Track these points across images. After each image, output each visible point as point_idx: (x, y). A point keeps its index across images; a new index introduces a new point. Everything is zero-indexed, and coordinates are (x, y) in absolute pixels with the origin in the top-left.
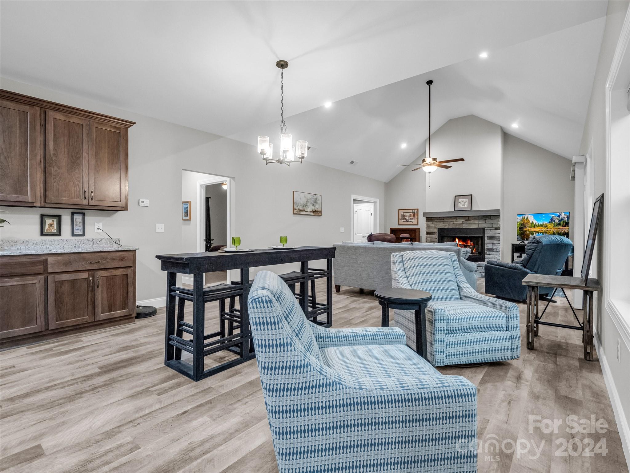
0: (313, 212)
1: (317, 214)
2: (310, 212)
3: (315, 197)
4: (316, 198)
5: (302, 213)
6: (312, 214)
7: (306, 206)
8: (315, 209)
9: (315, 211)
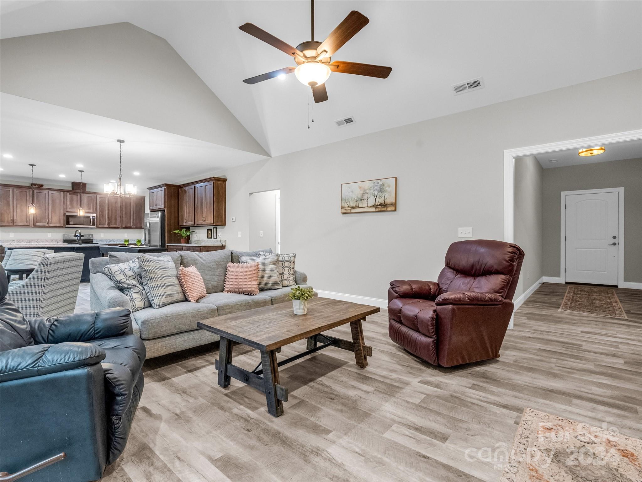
0: (375, 206)
1: (385, 209)
2: (370, 207)
3: (381, 183)
4: (383, 185)
5: (353, 211)
6: (373, 209)
7: (361, 200)
8: (380, 201)
9: (381, 205)
